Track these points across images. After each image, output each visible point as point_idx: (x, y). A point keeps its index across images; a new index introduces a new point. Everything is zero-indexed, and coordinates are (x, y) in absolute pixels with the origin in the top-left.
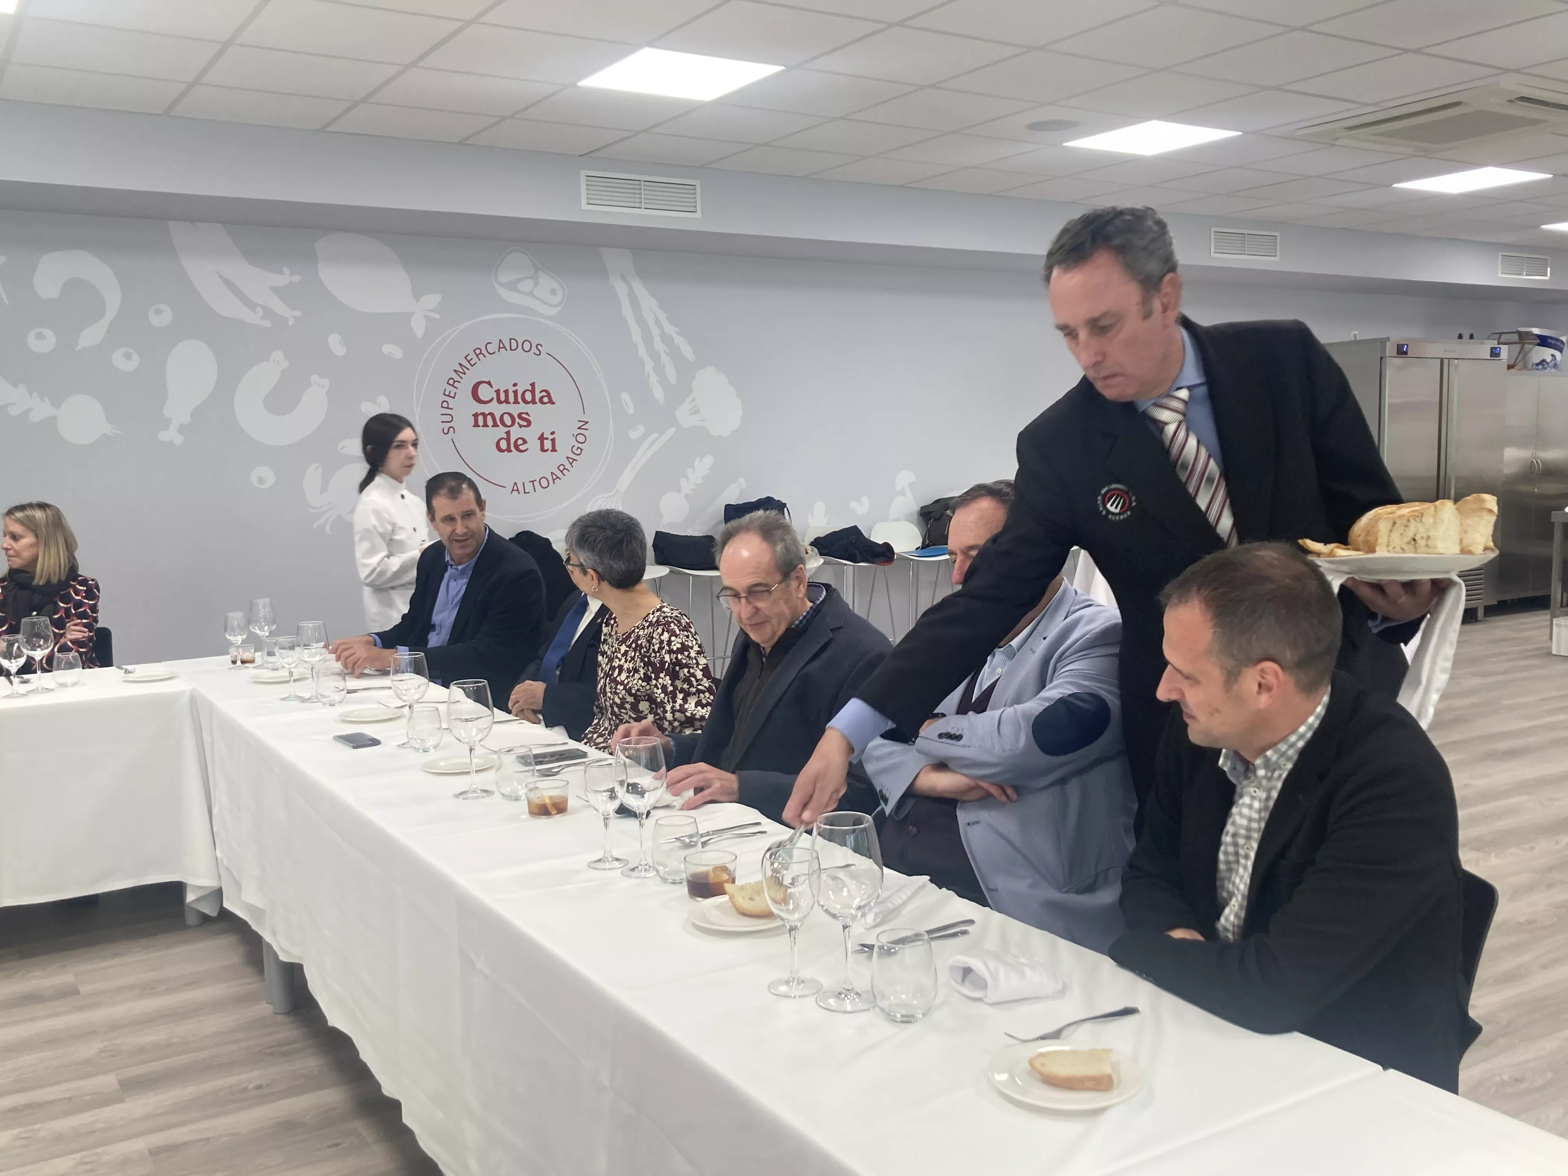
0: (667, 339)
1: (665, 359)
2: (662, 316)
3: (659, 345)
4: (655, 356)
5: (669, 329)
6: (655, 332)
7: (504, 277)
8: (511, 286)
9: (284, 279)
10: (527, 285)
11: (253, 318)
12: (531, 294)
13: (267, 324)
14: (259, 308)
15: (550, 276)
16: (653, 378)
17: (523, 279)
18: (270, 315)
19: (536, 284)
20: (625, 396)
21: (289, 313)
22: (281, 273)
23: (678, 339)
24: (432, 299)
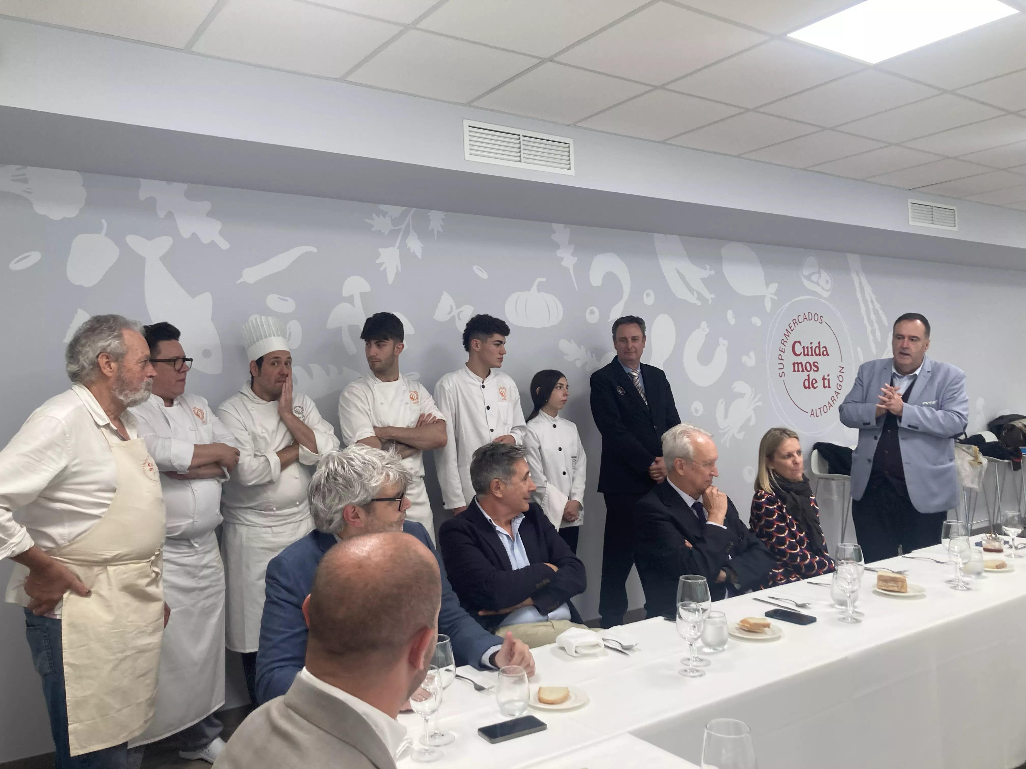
0: (876, 312)
1: (876, 326)
2: (874, 297)
3: (873, 317)
4: (871, 323)
5: (878, 306)
6: (871, 307)
7: (806, 272)
8: (809, 278)
9: (707, 273)
10: (815, 278)
11: (692, 299)
12: (817, 283)
13: (699, 303)
14: (695, 292)
15: (826, 271)
16: (871, 338)
17: (814, 273)
18: (700, 297)
19: (820, 277)
20: (859, 349)
21: (709, 296)
22: (706, 269)
23: (881, 312)
24: (774, 287)
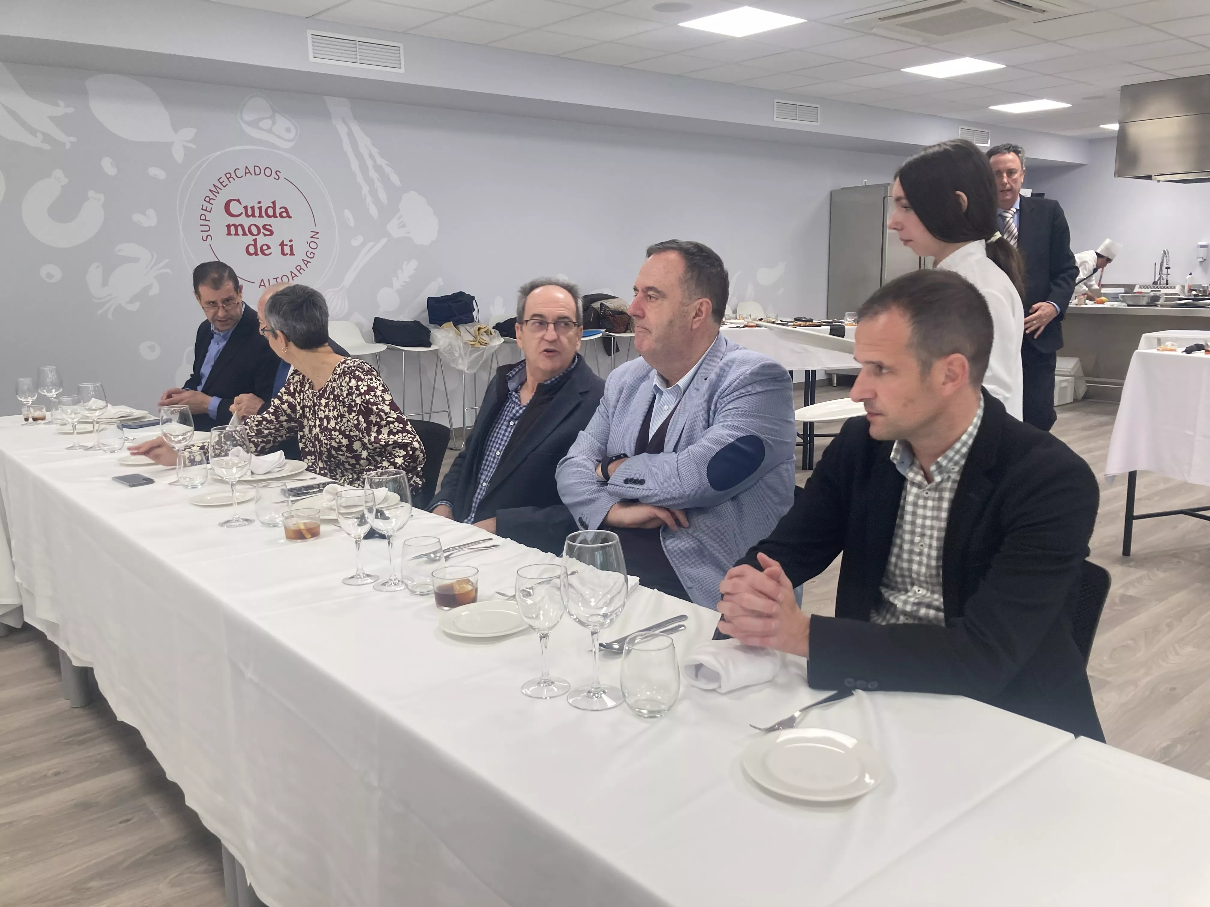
0: (378, 169)
1: (378, 185)
2: (375, 151)
3: (373, 174)
4: (370, 181)
5: (381, 161)
6: (369, 163)
7: (248, 117)
8: (254, 124)
9: (61, 109)
10: (266, 124)
11: (35, 142)
12: (270, 131)
13: (47, 147)
14: (39, 135)
15: (285, 117)
16: (369, 199)
17: (264, 118)
18: (47, 138)
19: (274, 123)
20: (347, 213)
21: (68, 140)
22: (58, 105)
23: (388, 170)
24: (189, 133)
